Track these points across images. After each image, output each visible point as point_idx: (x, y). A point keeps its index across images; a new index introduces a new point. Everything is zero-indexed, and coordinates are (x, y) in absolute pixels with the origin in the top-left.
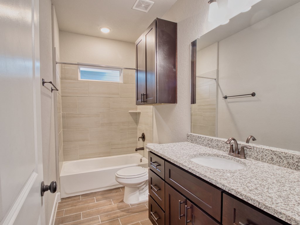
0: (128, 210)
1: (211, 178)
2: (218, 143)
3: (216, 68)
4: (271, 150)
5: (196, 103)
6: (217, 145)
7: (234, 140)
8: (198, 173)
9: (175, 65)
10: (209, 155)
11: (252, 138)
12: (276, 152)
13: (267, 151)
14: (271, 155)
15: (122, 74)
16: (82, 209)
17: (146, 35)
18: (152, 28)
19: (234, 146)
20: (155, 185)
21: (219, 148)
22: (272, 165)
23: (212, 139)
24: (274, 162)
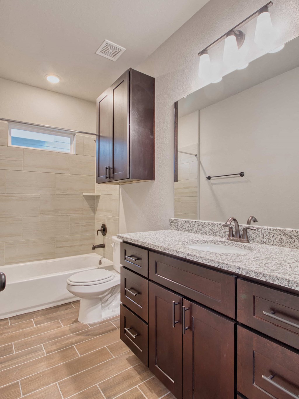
0: (87, 332)
1: (221, 262)
2: (213, 227)
3: (197, 142)
4: (279, 229)
5: (177, 181)
6: (212, 230)
7: (235, 220)
8: (201, 258)
9: (152, 131)
10: (204, 242)
11: (253, 219)
12: (285, 232)
13: (275, 232)
14: (280, 236)
15: (74, 143)
16: (12, 338)
17: (114, 90)
18: (124, 81)
19: (234, 229)
20: (132, 289)
21: (213, 233)
22: (282, 247)
23: (205, 223)
24: (284, 243)
